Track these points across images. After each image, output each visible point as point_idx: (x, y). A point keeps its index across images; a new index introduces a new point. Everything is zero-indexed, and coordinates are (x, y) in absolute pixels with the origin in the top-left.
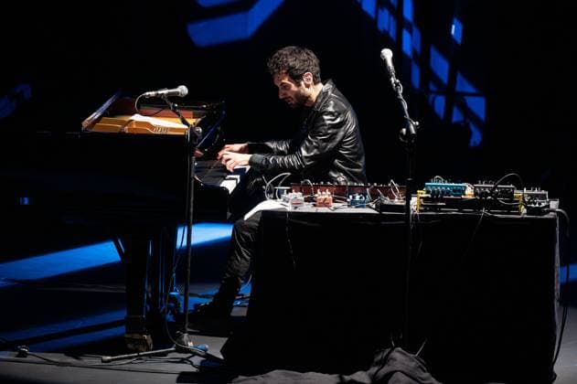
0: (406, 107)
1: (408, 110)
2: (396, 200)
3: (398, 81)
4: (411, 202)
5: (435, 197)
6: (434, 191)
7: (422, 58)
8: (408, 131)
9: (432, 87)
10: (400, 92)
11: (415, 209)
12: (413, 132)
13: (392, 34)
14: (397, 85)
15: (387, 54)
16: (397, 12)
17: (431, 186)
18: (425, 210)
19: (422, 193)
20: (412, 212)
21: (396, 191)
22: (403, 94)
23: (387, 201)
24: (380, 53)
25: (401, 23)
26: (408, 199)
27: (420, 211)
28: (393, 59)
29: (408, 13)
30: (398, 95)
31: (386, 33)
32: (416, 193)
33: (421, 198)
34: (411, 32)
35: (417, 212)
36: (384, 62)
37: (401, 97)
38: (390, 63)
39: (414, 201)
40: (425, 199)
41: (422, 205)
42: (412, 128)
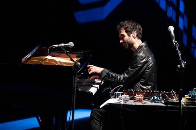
0: (180, 54)
1: (181, 56)
2: (175, 100)
3: (176, 42)
4: (182, 101)
5: (193, 98)
6: (193, 96)
7: (188, 31)
8: (181, 66)
9: (193, 45)
10: (177, 47)
11: (183, 104)
12: (183, 66)
13: (174, 19)
14: (176, 43)
15: (171, 28)
16: (176, 8)
17: (192, 93)
18: (188, 105)
19: (187, 97)
20: (182, 106)
21: (174, 95)
22: (178, 48)
23: (170, 100)
24: (168, 28)
25: (178, 14)
26: (180, 99)
27: (186, 105)
28: (174, 31)
29: (182, 8)
30: (176, 48)
31: (171, 18)
32: (184, 96)
33: (187, 99)
34: (183, 18)
35: (184, 106)
36: (170, 32)
37: (178, 49)
38: (173, 33)
39: (183, 100)
40: (189, 99)
41: (187, 102)
42: (183, 64)
